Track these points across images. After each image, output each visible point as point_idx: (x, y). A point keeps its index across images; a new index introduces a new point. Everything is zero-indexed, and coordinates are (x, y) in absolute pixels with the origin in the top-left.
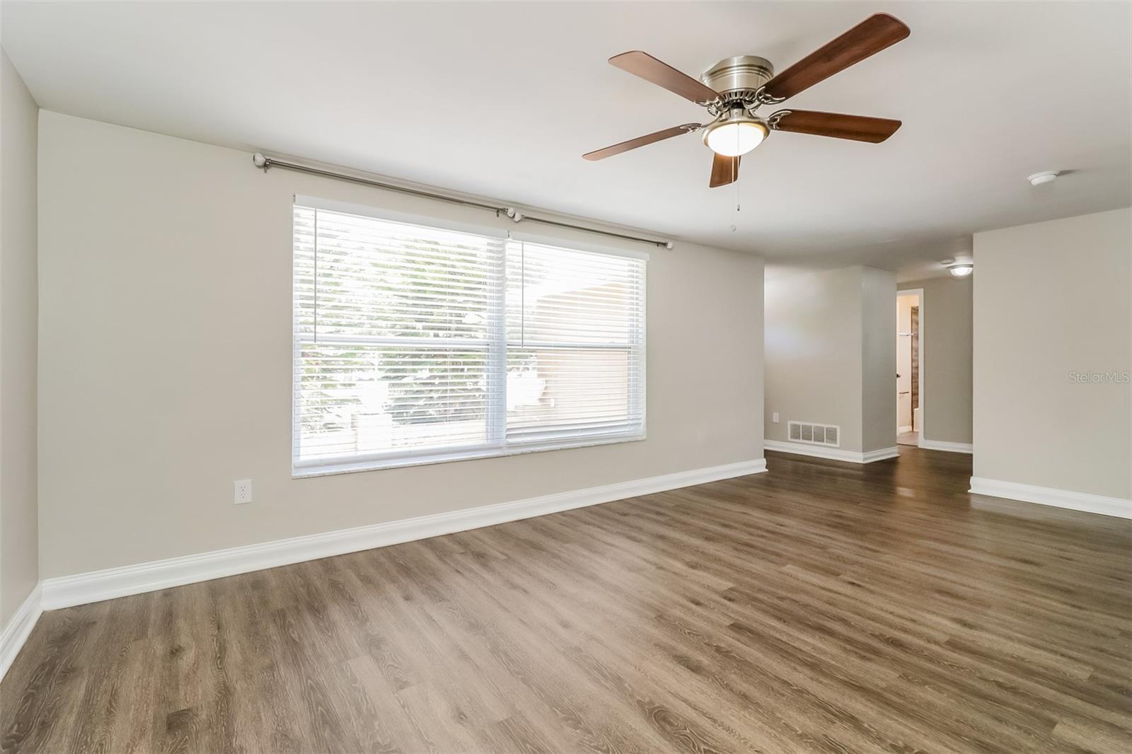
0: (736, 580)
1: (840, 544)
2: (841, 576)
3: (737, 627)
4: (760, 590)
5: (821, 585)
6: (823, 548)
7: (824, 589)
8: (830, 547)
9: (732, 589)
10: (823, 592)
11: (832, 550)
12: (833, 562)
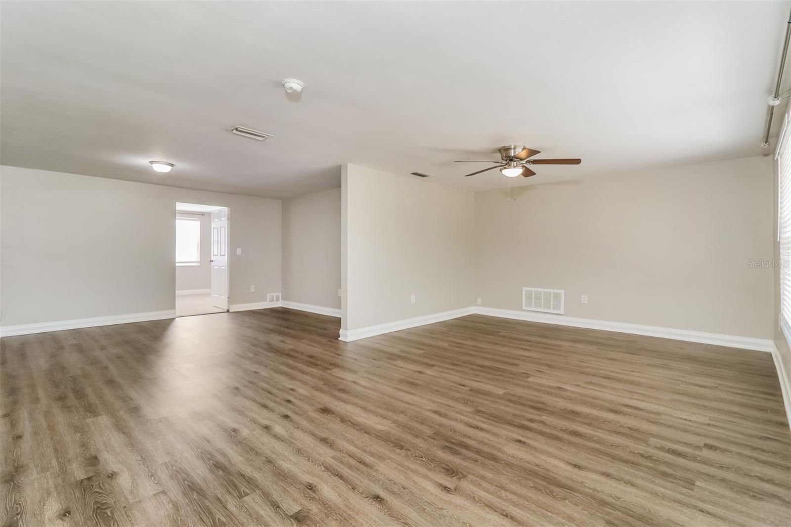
0: (528, 382)
1: (463, 418)
2: (468, 389)
3: (516, 365)
4: (513, 378)
5: (481, 383)
6: (478, 412)
7: (480, 382)
8: (471, 413)
9: (528, 378)
10: (480, 380)
11: (471, 410)
12: (471, 398)
